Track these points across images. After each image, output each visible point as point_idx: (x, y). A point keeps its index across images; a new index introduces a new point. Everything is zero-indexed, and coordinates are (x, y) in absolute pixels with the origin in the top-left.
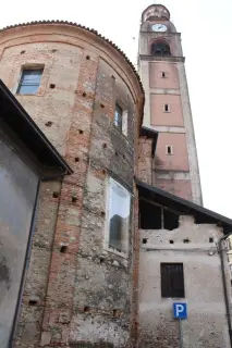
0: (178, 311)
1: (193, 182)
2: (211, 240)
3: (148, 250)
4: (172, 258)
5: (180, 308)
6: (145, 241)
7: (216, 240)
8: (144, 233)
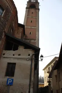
0: (9, 82)
1: (37, 43)
2: (29, 55)
3: (4, 57)
4: (12, 61)
5: (10, 81)
6: (4, 54)
7: (31, 55)
8: (4, 52)
